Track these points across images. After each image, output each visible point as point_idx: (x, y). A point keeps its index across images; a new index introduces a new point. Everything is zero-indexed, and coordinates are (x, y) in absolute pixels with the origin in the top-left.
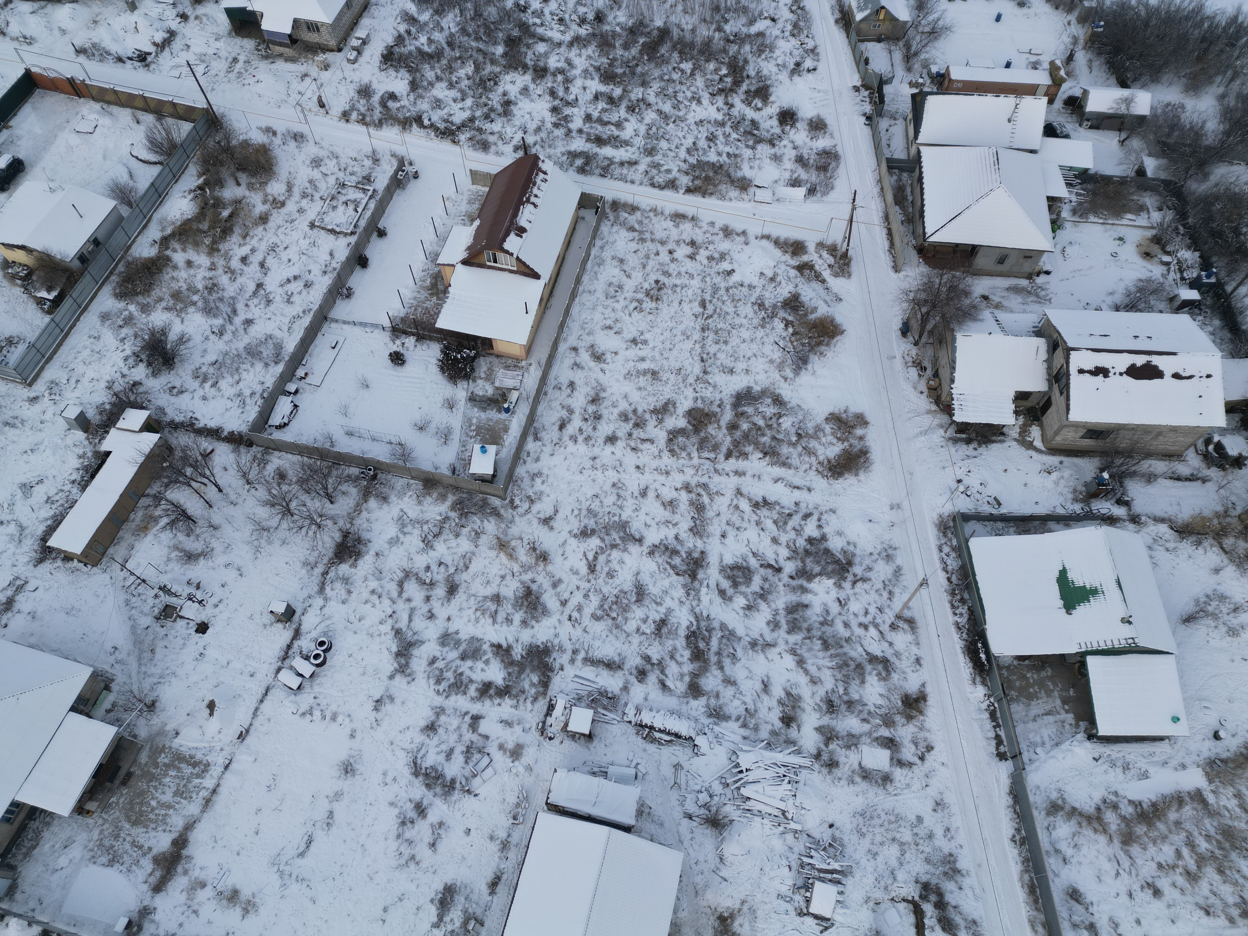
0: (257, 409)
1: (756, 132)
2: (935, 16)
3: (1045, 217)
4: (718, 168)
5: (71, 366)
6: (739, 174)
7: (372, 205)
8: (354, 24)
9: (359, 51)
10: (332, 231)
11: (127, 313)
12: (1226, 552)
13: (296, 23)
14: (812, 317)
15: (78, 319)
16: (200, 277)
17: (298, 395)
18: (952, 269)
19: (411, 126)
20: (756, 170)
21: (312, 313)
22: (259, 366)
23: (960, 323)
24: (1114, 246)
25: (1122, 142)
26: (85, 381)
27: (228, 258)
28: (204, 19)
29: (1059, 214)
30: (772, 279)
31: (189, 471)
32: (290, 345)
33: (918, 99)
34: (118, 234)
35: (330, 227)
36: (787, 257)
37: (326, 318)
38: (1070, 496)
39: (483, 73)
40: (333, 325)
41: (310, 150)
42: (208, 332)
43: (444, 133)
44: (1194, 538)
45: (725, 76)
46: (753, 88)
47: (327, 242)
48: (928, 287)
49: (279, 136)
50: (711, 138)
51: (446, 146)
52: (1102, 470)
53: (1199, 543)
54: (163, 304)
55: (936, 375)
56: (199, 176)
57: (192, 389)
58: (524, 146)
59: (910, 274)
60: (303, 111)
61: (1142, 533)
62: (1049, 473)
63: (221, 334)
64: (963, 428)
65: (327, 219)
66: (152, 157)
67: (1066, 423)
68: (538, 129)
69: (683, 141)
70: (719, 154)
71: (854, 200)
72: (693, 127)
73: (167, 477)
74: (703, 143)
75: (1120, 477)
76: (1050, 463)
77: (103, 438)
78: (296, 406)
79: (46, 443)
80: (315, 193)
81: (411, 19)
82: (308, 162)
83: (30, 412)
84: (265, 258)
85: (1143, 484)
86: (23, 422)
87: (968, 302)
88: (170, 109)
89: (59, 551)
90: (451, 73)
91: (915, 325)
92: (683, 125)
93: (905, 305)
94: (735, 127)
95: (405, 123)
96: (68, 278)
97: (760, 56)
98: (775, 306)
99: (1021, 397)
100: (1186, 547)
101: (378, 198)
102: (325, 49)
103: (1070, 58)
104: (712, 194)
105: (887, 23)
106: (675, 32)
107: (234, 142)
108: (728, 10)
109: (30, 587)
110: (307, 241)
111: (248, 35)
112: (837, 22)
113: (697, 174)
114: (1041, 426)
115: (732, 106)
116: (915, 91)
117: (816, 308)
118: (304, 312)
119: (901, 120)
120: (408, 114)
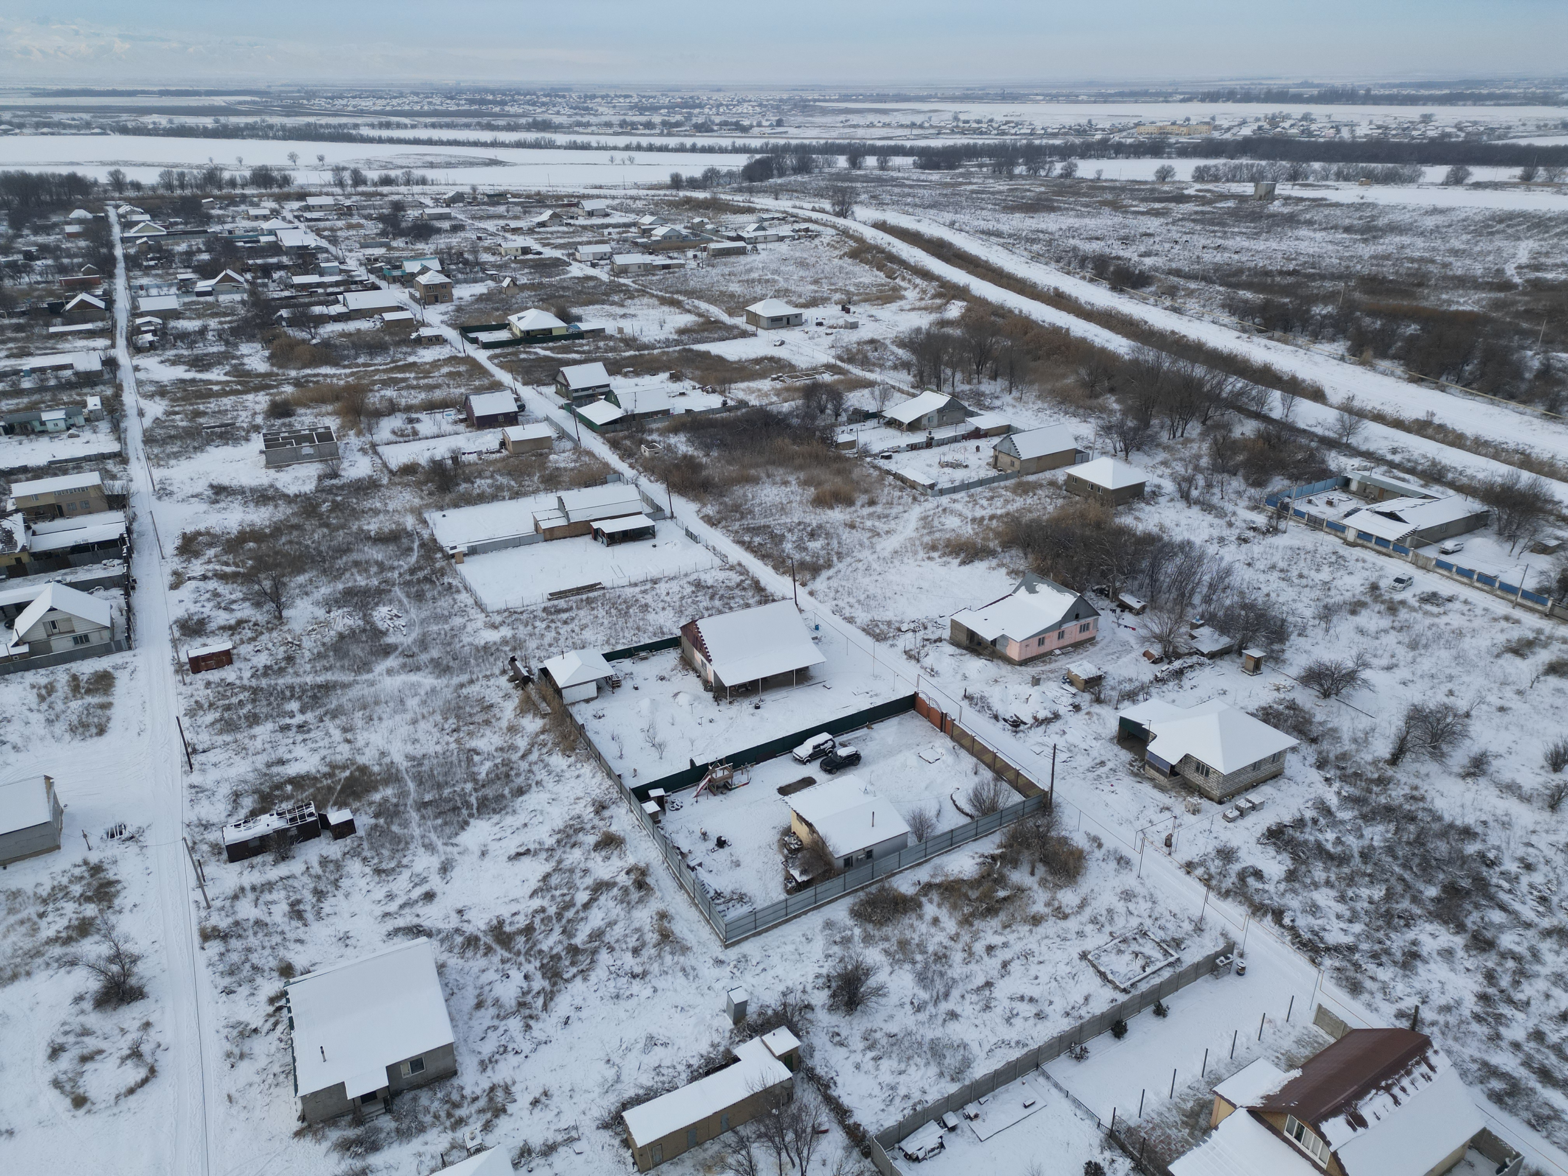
0: (900, 1118)
5: (770, 952)
7: (1166, 974)
8: (1253, 786)
9: (1242, 813)
10: (1103, 975)
11: (849, 933)
13: (1187, 758)
15: (805, 913)
16: (936, 940)
17: (953, 1135)
19: (1265, 914)
21: (1026, 1050)
22: (933, 1070)
26: (771, 973)
27: (975, 937)
28: (1095, 718)
31: (790, 1136)
32: (981, 1070)
34: (893, 859)
35: (1102, 969)
37: (1037, 1066)
39: (1395, 906)
40: (1041, 1080)
41: (1129, 880)
42: (907, 1000)
43: (1304, 945)
47: (1090, 982)
49: (1103, 850)
51: (1300, 960)
54: (886, 945)
56: (999, 847)
57: (853, 1048)
58: (1415, 1019)
60: (1143, 841)
63: (919, 1009)
65: (1104, 959)
66: (968, 808)
68: (1446, 1009)
73: (766, 1126)
77: (743, 1041)
78: (942, 1146)
79: (697, 1010)
80: (1107, 925)
81: (1326, 811)
82: (1119, 891)
83: (708, 972)
84: (1012, 960)
86: (696, 976)
88: (1011, 775)
89: (626, 1130)
90: (1349, 885)
95: (1258, 909)
96: (825, 872)
101: (1179, 970)
102: (1203, 794)
107: (1053, 834)
109: (577, 1146)
110: (1068, 969)
111: (1129, 749)
118: (1018, 1043)
120: (1267, 902)
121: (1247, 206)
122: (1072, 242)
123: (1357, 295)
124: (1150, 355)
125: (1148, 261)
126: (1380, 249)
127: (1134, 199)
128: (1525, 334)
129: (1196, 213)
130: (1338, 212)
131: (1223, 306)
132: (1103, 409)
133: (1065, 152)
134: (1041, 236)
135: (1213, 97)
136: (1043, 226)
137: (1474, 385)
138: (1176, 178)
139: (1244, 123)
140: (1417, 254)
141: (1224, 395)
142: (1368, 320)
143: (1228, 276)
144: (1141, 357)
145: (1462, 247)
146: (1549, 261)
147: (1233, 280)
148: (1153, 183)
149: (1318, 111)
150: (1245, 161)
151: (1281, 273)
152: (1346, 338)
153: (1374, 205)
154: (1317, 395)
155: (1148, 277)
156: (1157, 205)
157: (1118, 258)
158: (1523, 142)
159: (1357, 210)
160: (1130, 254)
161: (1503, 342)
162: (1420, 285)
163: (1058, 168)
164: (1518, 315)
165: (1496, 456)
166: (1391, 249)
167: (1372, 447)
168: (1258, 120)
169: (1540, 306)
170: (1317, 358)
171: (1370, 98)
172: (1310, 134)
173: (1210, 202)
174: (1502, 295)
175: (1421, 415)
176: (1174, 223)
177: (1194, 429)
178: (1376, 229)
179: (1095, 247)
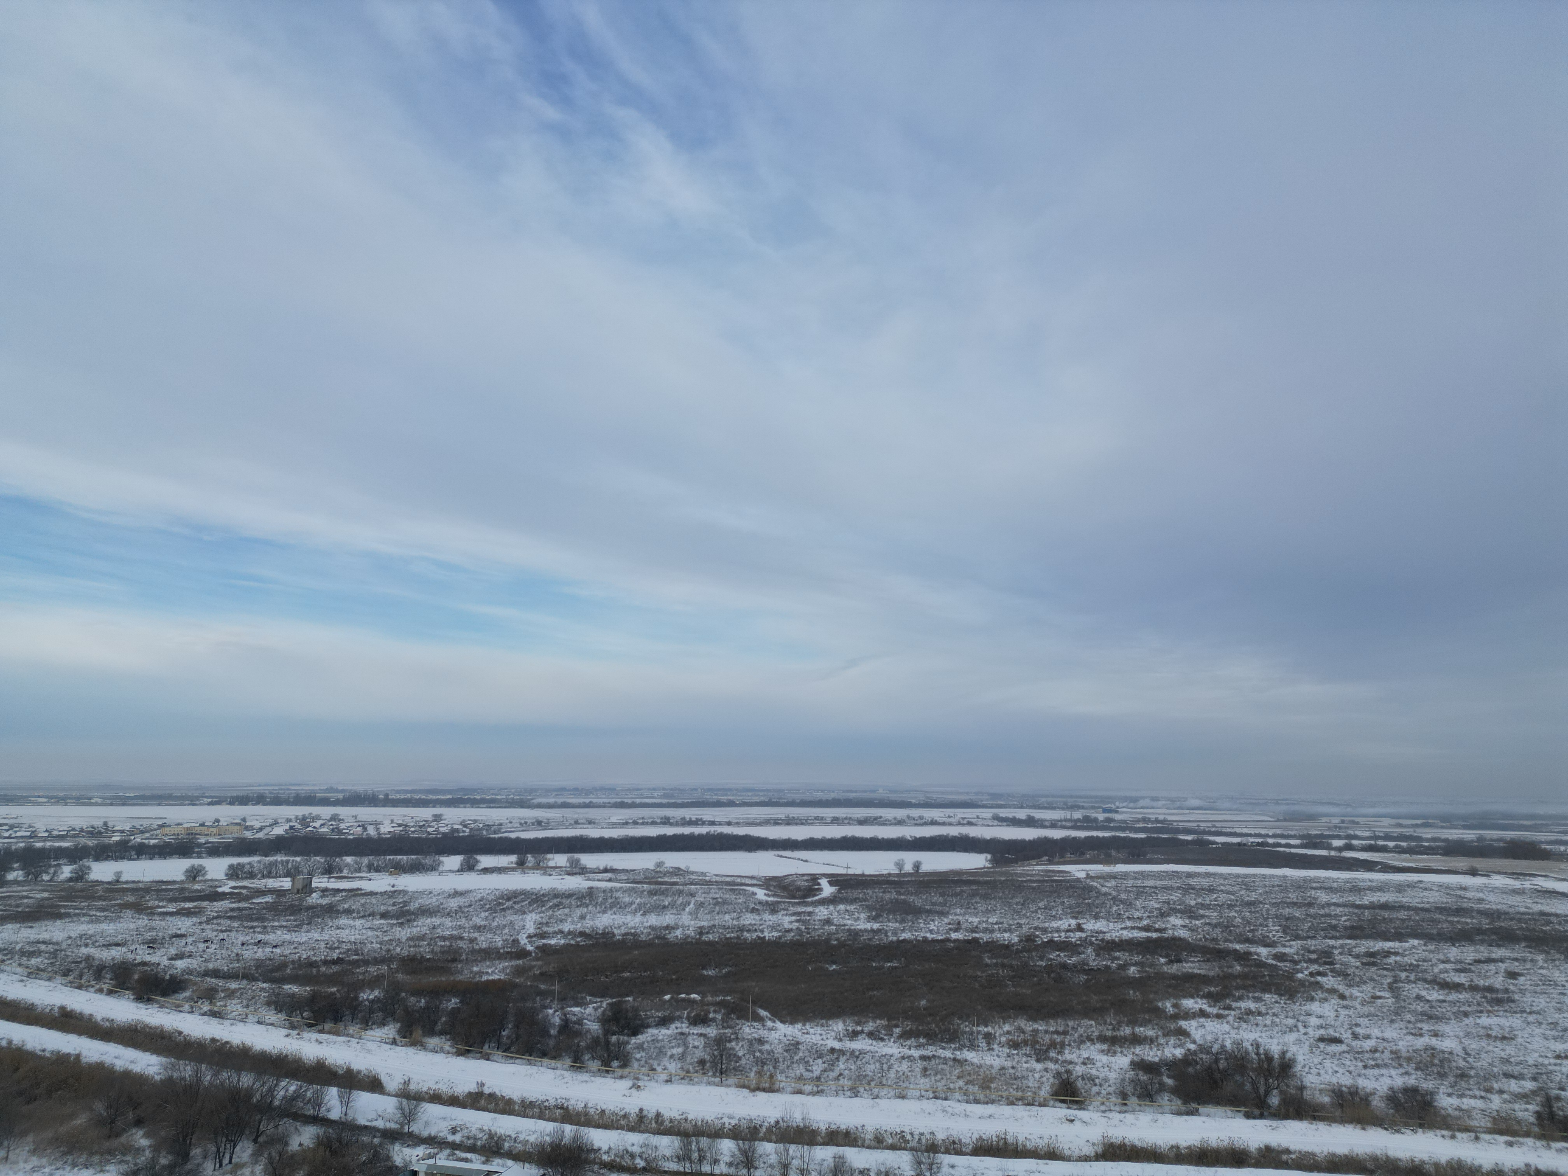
121: (285, 900)
122: (84, 951)
123: (400, 976)
124: (186, 1070)
125: (180, 964)
126: (415, 930)
127: (162, 900)
128: (543, 994)
129: (232, 910)
130: (374, 901)
131: (268, 1004)
132: (127, 1149)
133: (76, 855)
134: (43, 947)
135: (243, 800)
136: (45, 936)
137: (513, 1049)
138: (208, 877)
139: (275, 823)
140: (447, 933)
141: (277, 1103)
142: (413, 999)
143: (272, 971)
144: (175, 1075)
145: (483, 923)
146: (550, 930)
147: (277, 975)
148: (182, 882)
149: (344, 812)
150: (279, 858)
151: (326, 962)
152: (395, 1020)
153: (405, 892)
154: (374, 1085)
155: (181, 981)
156: (188, 905)
157: (144, 964)
158: (513, 836)
159: (390, 897)
160: (159, 958)
161: (529, 1004)
162: (454, 960)
163: (67, 871)
164: (535, 978)
165: (541, 1117)
166: (425, 930)
167: (432, 1131)
168: (289, 820)
169: (551, 968)
170: (371, 1045)
171: (388, 802)
172: (340, 832)
173: (247, 898)
174: (520, 962)
175: (473, 1088)
176: (208, 921)
177: (244, 1151)
178: (409, 913)
179: (116, 953)
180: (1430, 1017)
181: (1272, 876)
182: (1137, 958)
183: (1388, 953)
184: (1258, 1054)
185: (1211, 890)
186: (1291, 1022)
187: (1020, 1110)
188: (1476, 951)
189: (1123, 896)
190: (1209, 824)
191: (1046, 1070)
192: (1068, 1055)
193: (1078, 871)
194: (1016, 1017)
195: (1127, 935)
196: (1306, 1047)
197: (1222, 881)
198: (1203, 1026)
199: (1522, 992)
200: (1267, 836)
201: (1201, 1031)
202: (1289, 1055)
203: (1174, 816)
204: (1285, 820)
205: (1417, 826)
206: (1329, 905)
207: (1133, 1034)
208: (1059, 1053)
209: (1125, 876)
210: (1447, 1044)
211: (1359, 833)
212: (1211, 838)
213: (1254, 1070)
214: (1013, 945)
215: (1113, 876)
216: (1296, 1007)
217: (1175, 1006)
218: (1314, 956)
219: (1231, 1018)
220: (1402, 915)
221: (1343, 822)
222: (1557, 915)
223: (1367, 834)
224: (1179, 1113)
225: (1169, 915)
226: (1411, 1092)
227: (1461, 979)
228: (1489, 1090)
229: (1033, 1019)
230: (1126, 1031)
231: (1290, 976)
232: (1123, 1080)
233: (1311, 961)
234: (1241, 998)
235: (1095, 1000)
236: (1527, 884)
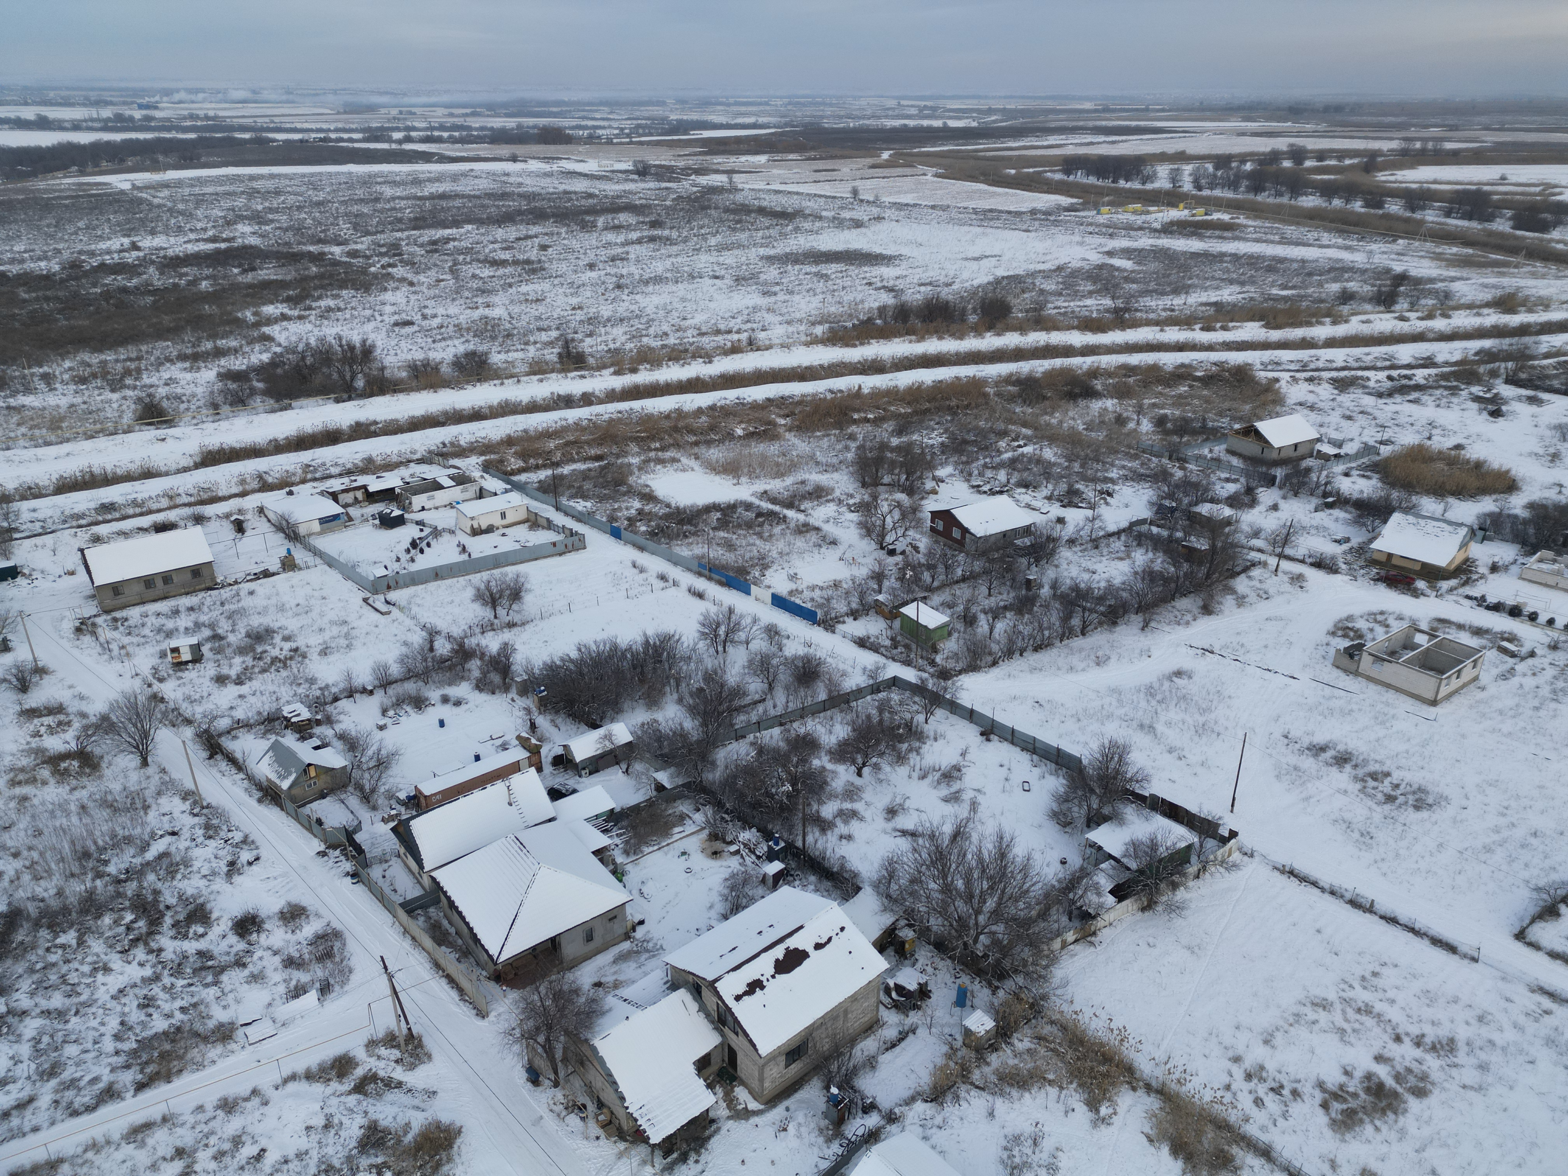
1: (210, 963)
2: (374, 748)
3: (604, 872)
4: (174, 1034)
6: (211, 1024)
12: (983, 1089)
14: (409, 1137)
18: (544, 976)
20: (233, 1006)
23: (589, 1027)
24: (682, 863)
25: (627, 772)
29: (614, 862)
30: (327, 1126)
33: (401, 830)
36: (335, 1085)
38: (821, 1140)
44: (949, 1097)
45: (132, 922)
46: (181, 917)
48: (530, 1010)
50: (147, 1003)
52: (828, 1088)
53: (957, 1098)
55: (601, 1105)
59: (501, 1010)
61: (907, 1128)
62: (785, 1130)
64: (669, 1145)
67: (762, 1062)
69: (103, 1029)
70: (168, 1016)
71: (386, 968)
72: (112, 1004)
74: (135, 1016)
75: (847, 1083)
76: (778, 1118)
85: (871, 1074)
87: (582, 1000)
91: (542, 1064)
92: (94, 1010)
93: (516, 1048)
94: (177, 971)
97: (173, 878)
98: (349, 1159)
99: (702, 1065)
100: (951, 1110)
103: (533, 726)
104: (180, 1071)
105: (323, 777)
106: (32, 909)
108: (102, 850)
112: (260, 801)
113: (145, 1057)
114: (743, 1083)
115: (160, 950)
116: (392, 824)
117: (408, 1125)
119: (394, 859)
180: (483, 292)
181: (338, 173)
182: (207, 272)
183: (447, 240)
184: (341, 346)
185: (278, 193)
186: (368, 312)
187: (102, 442)
188: (518, 230)
189: (181, 206)
190: (267, 120)
191: (125, 398)
192: (146, 380)
193: (120, 182)
194: (77, 351)
195: (192, 248)
196: (383, 334)
197: (287, 182)
198: (286, 329)
199: (550, 261)
200: (329, 130)
201: (285, 334)
202: (369, 342)
203: (228, 112)
204: (345, 112)
205: (466, 115)
206: (394, 198)
207: (216, 347)
208: (136, 379)
209: (179, 183)
210: (497, 312)
211: (416, 124)
212: (271, 135)
213: (339, 361)
214: (54, 274)
215: (166, 185)
216: (371, 299)
217: (255, 314)
218: (384, 250)
219: (312, 318)
220: (458, 203)
221: (401, 113)
222: (575, 193)
223: (424, 125)
224: (273, 411)
225: (235, 223)
226: (471, 355)
227: (506, 256)
228: (527, 343)
229: (100, 350)
230: (208, 345)
231: (364, 271)
232: (212, 392)
233: (382, 255)
234: (320, 298)
235: (167, 320)
236: (555, 167)
